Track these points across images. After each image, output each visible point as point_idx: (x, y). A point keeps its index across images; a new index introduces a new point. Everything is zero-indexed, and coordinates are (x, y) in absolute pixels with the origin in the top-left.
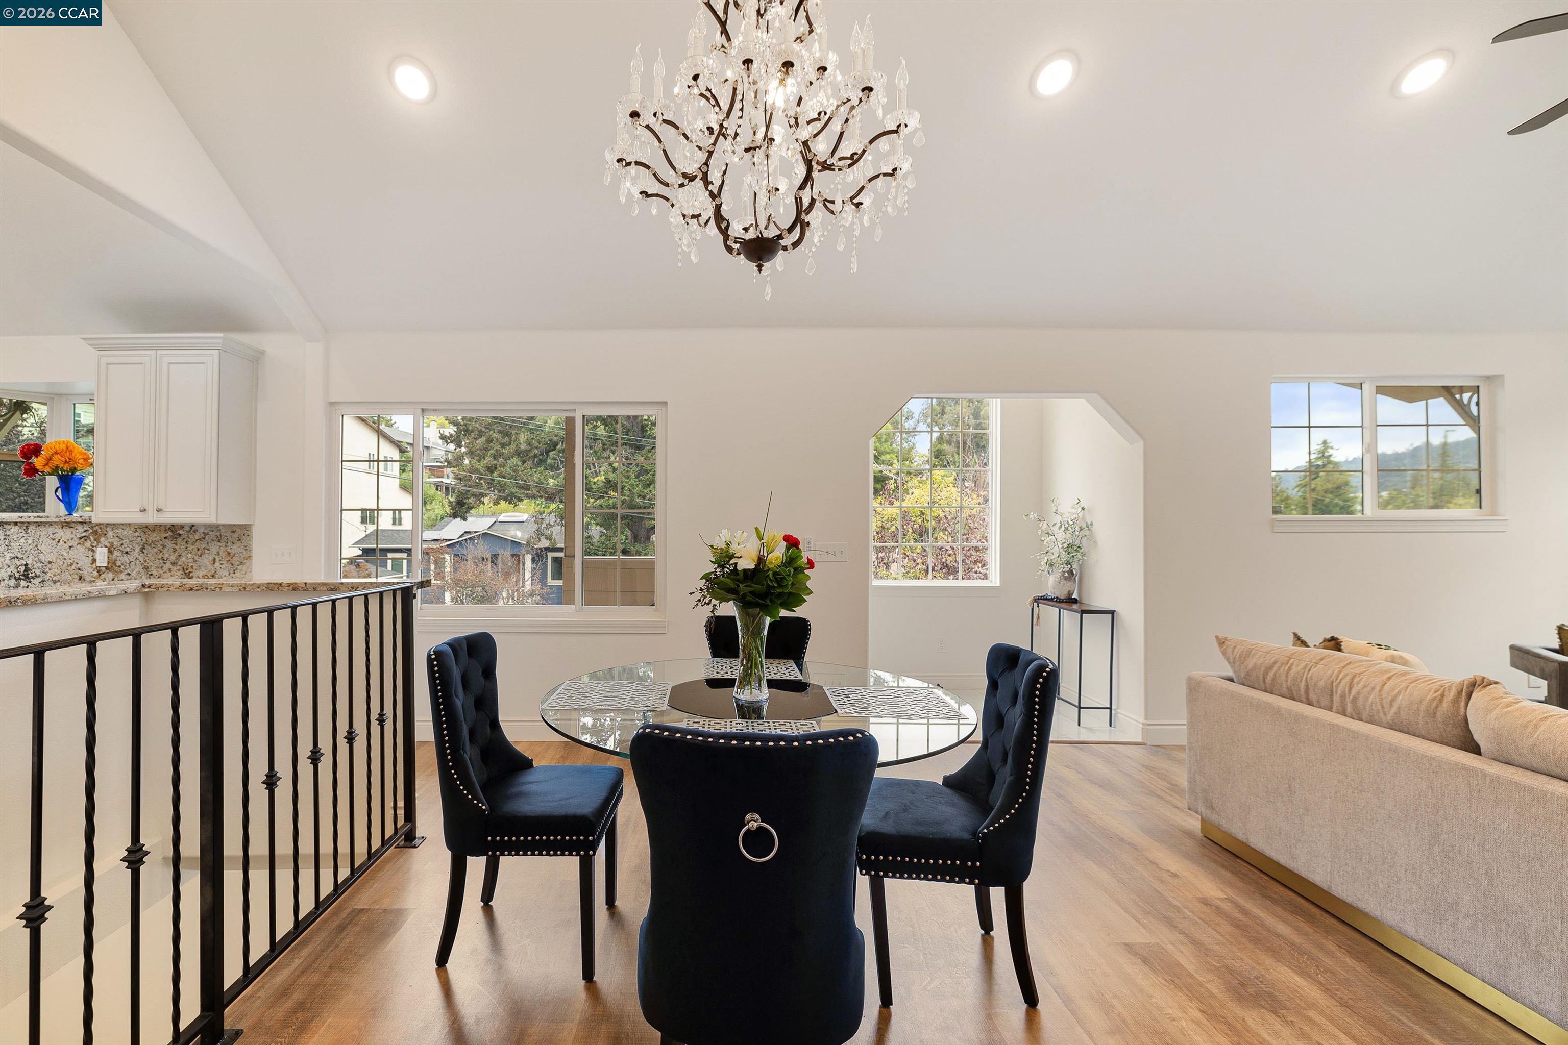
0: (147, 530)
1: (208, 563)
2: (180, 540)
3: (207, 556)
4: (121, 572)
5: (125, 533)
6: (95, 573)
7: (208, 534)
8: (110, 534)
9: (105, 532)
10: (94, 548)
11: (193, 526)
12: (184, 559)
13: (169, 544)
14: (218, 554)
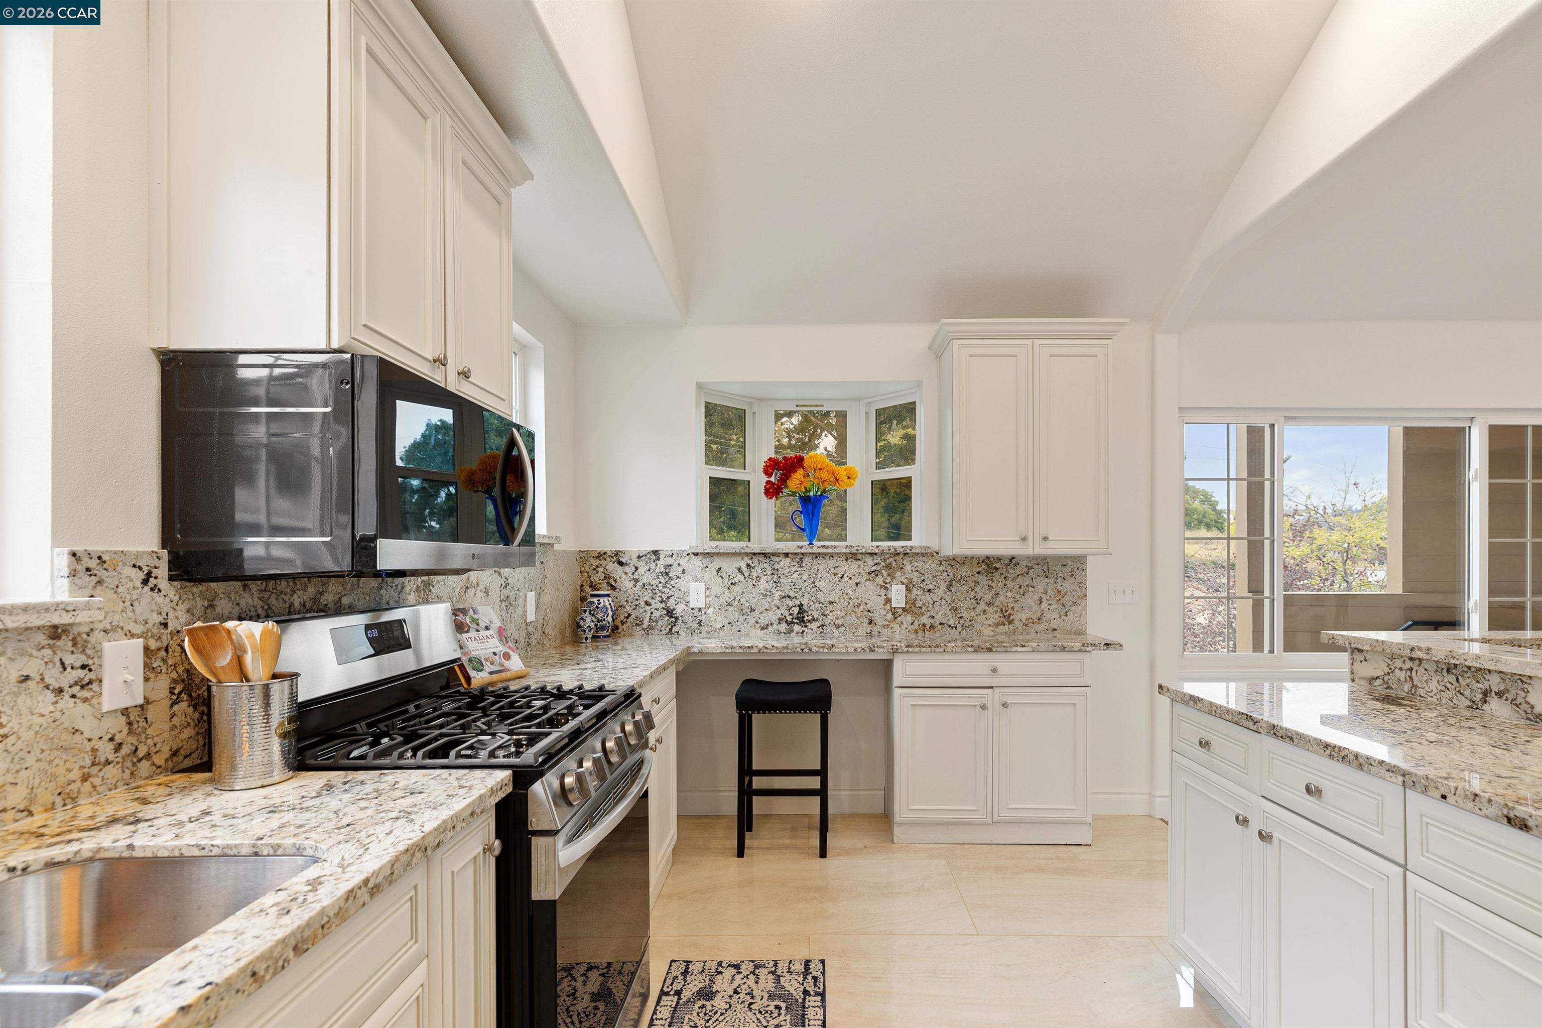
0: (954, 563)
1: (1033, 604)
2: (996, 575)
3: (1031, 594)
4: (923, 614)
5: (927, 566)
6: (890, 616)
7: (1032, 568)
8: (908, 567)
9: (902, 566)
10: (888, 585)
11: (1013, 558)
12: (1002, 598)
13: (982, 579)
14: (1046, 592)
